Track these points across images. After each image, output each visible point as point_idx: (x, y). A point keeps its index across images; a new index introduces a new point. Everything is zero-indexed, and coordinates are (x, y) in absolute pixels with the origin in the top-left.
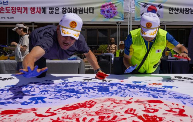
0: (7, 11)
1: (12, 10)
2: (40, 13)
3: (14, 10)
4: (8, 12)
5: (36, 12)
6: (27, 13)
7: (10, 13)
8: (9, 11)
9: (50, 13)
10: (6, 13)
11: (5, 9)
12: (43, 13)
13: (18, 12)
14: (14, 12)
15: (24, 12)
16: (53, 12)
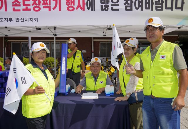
0: (24, 7)
1: (33, 5)
2: (84, 10)
3: (37, 4)
4: (27, 9)
5: (77, 8)
6: (60, 10)
7: (30, 10)
8: (29, 7)
9: (102, 9)
10: (24, 10)
11: (21, 4)
12: (88, 8)
13: (44, 7)
14: (37, 9)
15: (54, 9)
16: (107, 6)
